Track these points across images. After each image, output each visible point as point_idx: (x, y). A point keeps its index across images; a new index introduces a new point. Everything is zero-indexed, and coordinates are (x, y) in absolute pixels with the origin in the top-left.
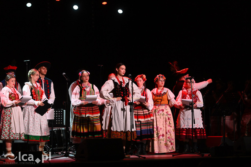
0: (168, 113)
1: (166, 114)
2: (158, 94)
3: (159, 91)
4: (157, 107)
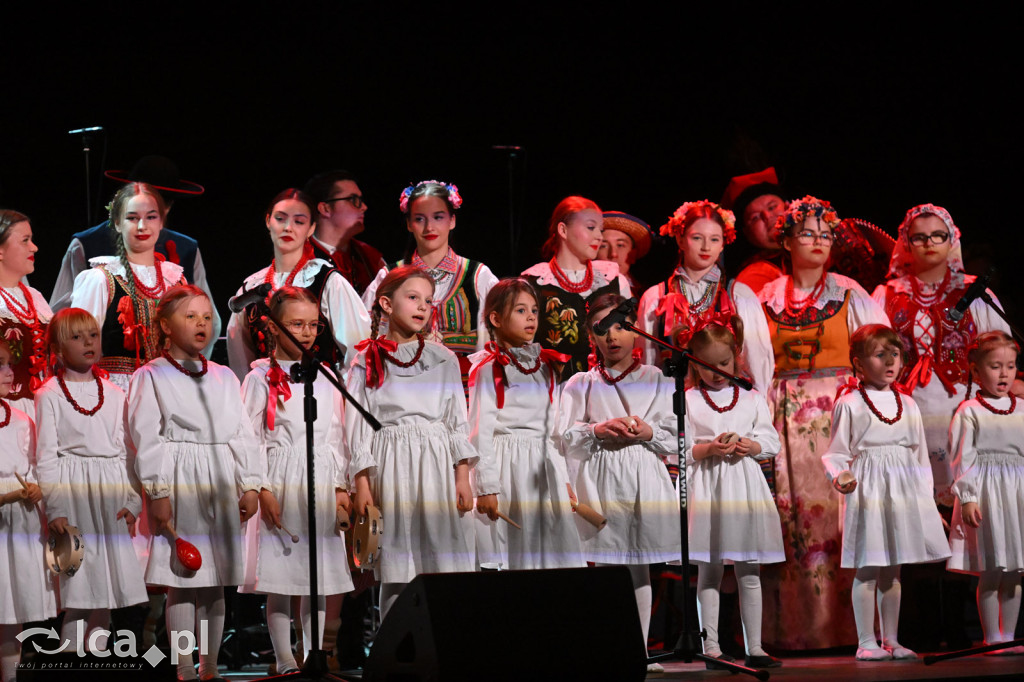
2: (795, 311)
3: (801, 294)
4: (791, 385)
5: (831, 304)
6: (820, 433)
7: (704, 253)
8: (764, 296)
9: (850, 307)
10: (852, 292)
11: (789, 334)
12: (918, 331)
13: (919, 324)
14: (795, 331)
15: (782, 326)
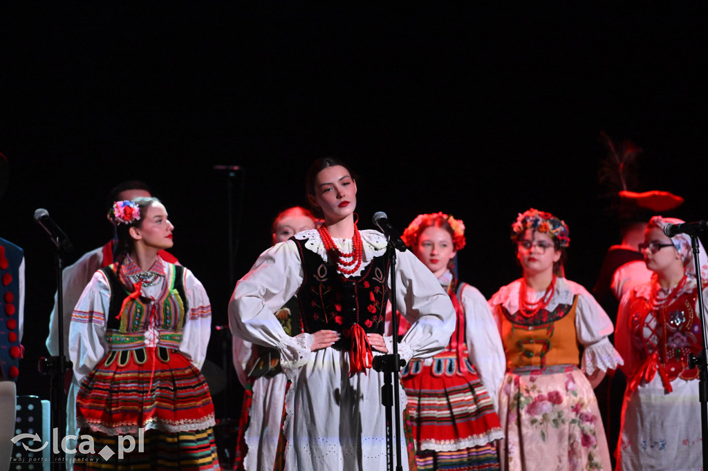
0: (583, 411)
1: (573, 415)
2: (529, 311)
3: (534, 297)
4: (524, 380)
5: (561, 307)
6: (550, 425)
7: (434, 258)
8: (500, 298)
9: (578, 311)
10: (580, 297)
11: (522, 333)
12: (647, 332)
13: (648, 326)
14: (528, 330)
15: (515, 325)
